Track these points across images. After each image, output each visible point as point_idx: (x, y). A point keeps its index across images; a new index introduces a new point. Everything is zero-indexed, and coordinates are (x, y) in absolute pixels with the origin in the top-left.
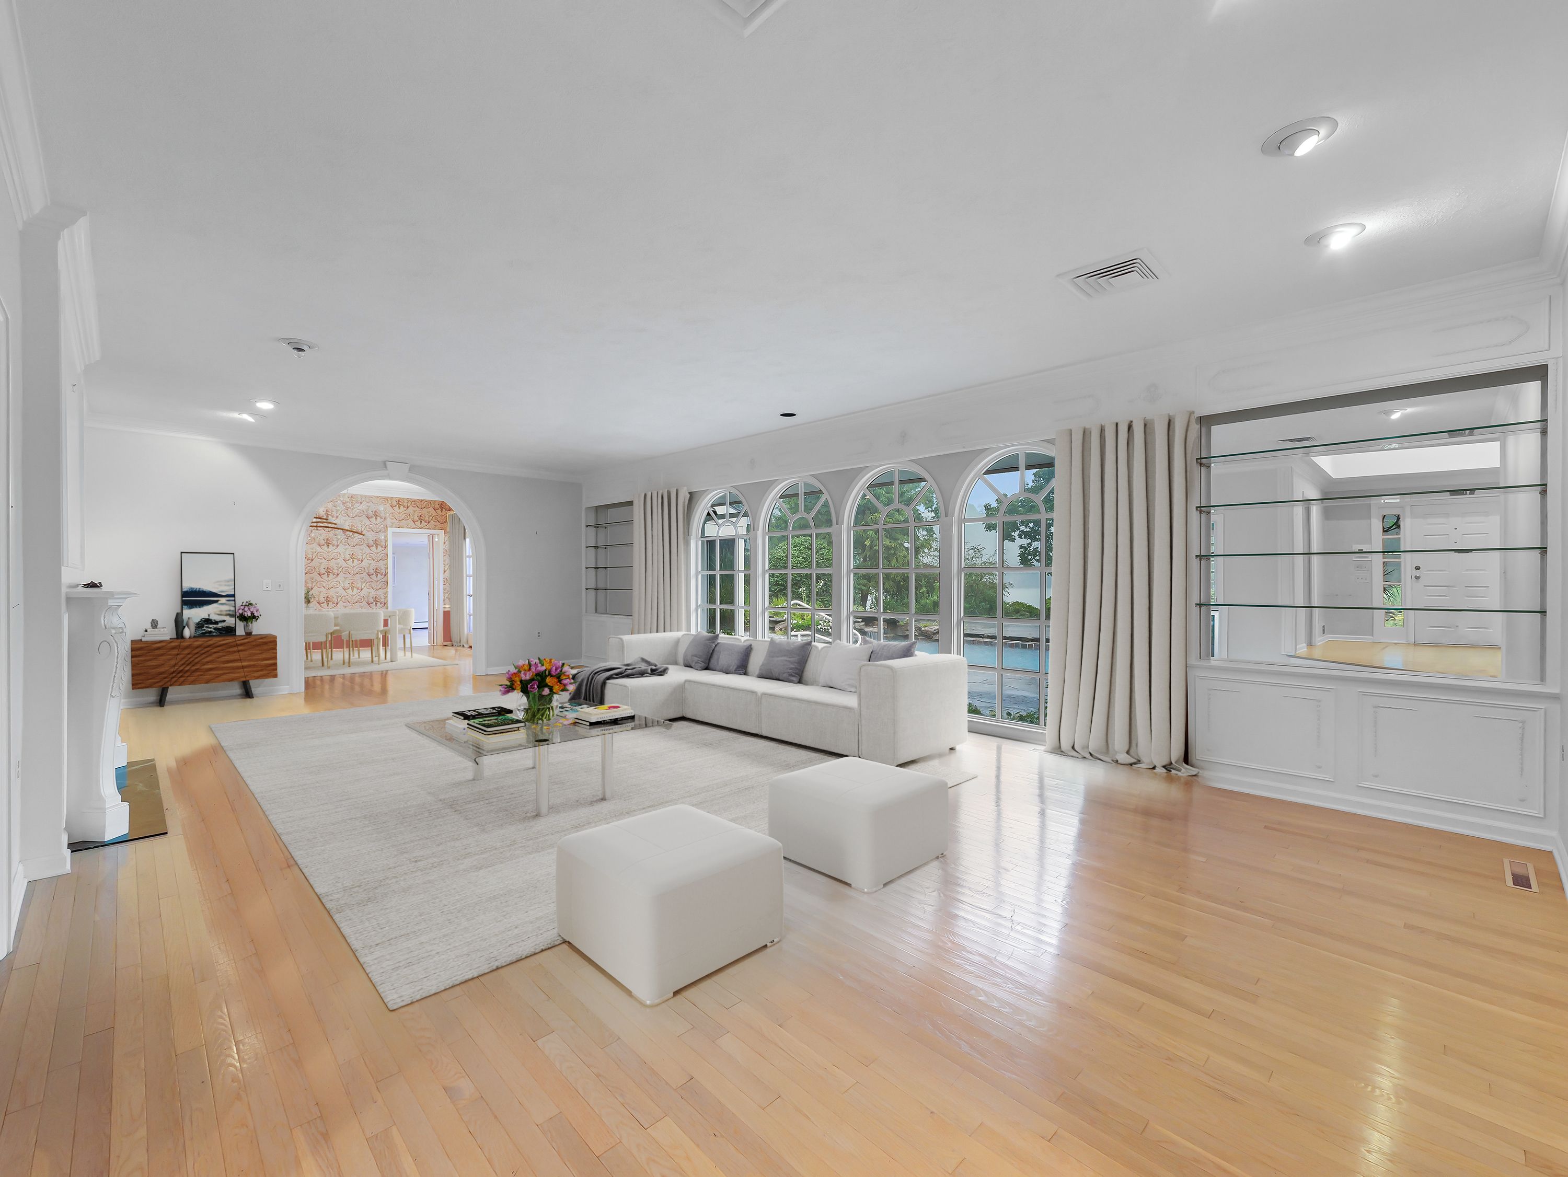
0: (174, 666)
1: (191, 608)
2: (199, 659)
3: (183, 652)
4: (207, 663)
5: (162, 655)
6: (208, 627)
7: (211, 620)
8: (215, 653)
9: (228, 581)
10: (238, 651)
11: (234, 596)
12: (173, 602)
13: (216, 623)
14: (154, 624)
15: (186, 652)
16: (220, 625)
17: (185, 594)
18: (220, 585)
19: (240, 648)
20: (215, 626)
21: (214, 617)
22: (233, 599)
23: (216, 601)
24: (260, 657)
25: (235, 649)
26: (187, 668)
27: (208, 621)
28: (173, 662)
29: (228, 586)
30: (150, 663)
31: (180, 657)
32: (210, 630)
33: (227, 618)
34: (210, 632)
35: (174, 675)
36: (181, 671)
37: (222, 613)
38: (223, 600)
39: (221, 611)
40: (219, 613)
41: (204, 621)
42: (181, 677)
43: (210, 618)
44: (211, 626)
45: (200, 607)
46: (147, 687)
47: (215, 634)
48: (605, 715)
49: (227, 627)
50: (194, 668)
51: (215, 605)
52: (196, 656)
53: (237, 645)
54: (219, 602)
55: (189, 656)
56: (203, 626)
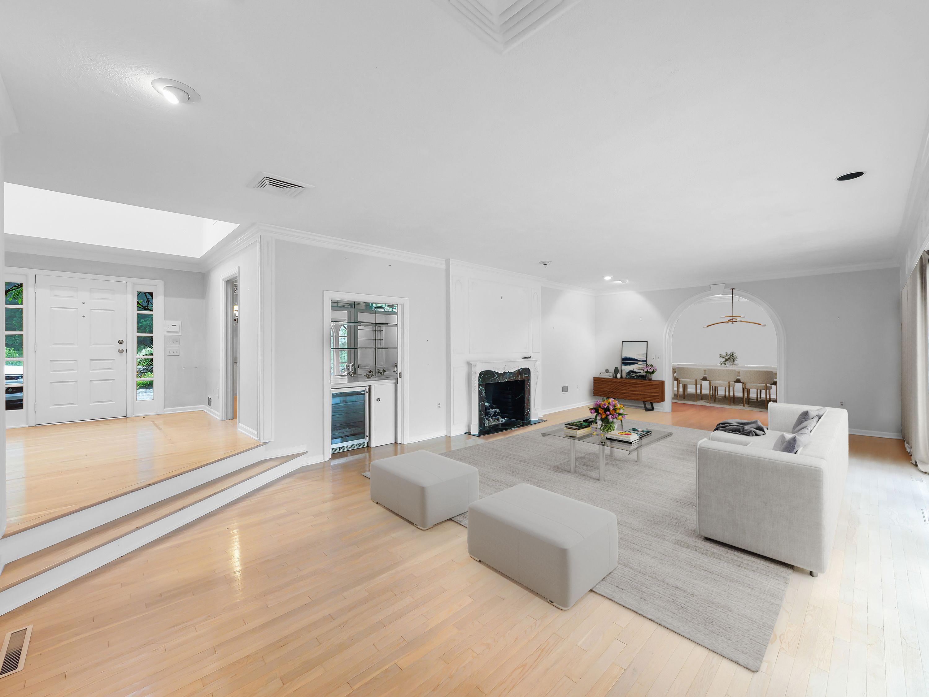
0: (610, 389)
1: (625, 365)
2: (620, 388)
3: (613, 384)
4: (623, 390)
5: (605, 384)
6: (633, 375)
7: (634, 371)
8: (627, 386)
9: (644, 354)
10: (638, 387)
11: (646, 361)
12: (617, 363)
13: (637, 373)
14: (607, 371)
15: (615, 384)
16: (638, 374)
17: (623, 359)
18: (640, 356)
19: (639, 385)
20: (636, 374)
21: (636, 370)
22: (645, 362)
23: (637, 363)
24: (649, 391)
25: (637, 386)
26: (615, 391)
27: (633, 372)
28: (609, 387)
29: (643, 356)
30: (601, 386)
31: (612, 386)
32: (633, 376)
33: (642, 371)
34: (634, 377)
35: (610, 393)
36: (612, 392)
37: (640, 369)
38: (640, 363)
39: (639, 368)
40: (638, 368)
41: (631, 372)
42: (612, 394)
43: (634, 370)
44: (634, 374)
45: (629, 365)
46: (599, 396)
47: (635, 378)
48: (617, 437)
49: (642, 375)
50: (618, 391)
51: (636, 365)
52: (618, 386)
53: (637, 384)
54: (639, 364)
55: (616, 386)
56: (630, 374)
